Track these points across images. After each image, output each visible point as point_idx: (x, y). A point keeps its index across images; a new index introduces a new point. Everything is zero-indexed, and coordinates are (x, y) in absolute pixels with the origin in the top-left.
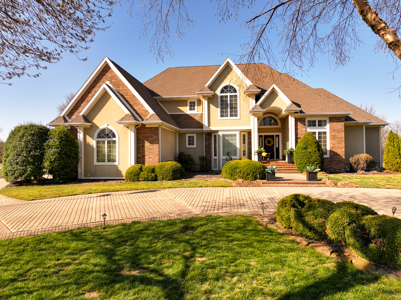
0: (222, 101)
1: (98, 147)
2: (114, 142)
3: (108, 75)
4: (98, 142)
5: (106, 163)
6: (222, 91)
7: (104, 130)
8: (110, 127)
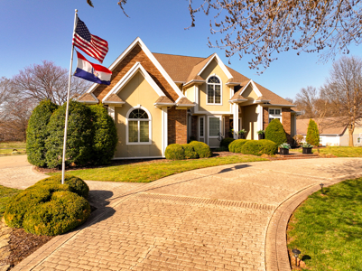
0: (209, 89)
1: (129, 127)
2: (147, 122)
3: (139, 55)
4: (130, 122)
5: (139, 143)
6: (209, 81)
7: (136, 111)
8: (143, 108)
